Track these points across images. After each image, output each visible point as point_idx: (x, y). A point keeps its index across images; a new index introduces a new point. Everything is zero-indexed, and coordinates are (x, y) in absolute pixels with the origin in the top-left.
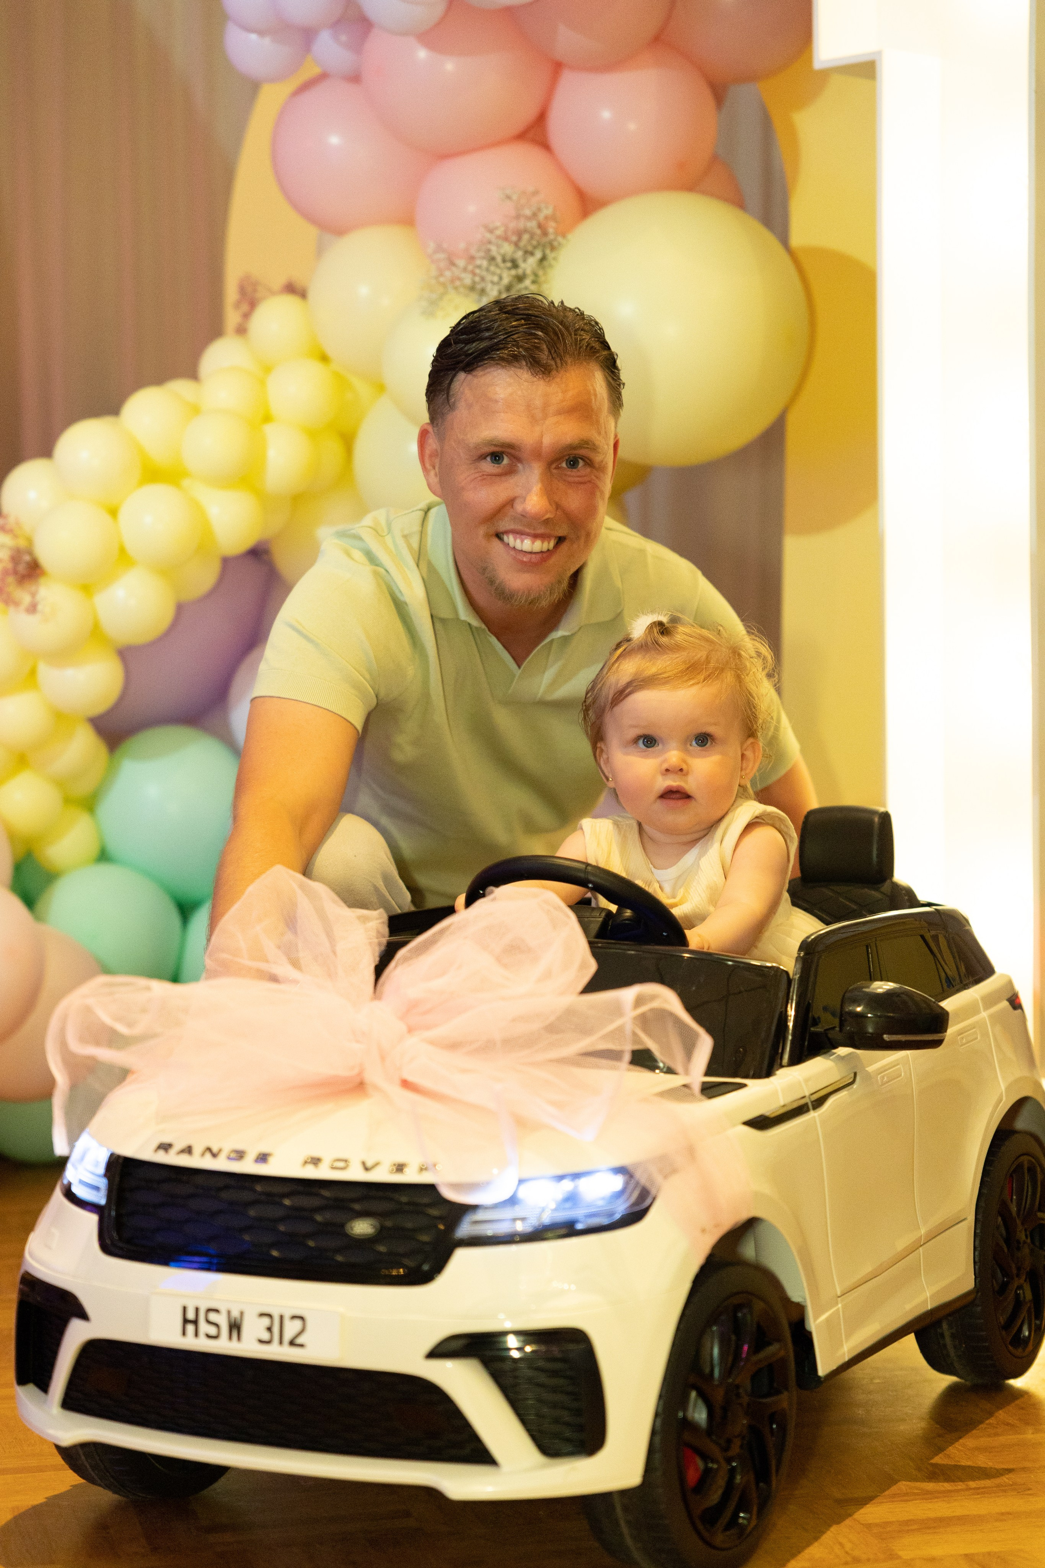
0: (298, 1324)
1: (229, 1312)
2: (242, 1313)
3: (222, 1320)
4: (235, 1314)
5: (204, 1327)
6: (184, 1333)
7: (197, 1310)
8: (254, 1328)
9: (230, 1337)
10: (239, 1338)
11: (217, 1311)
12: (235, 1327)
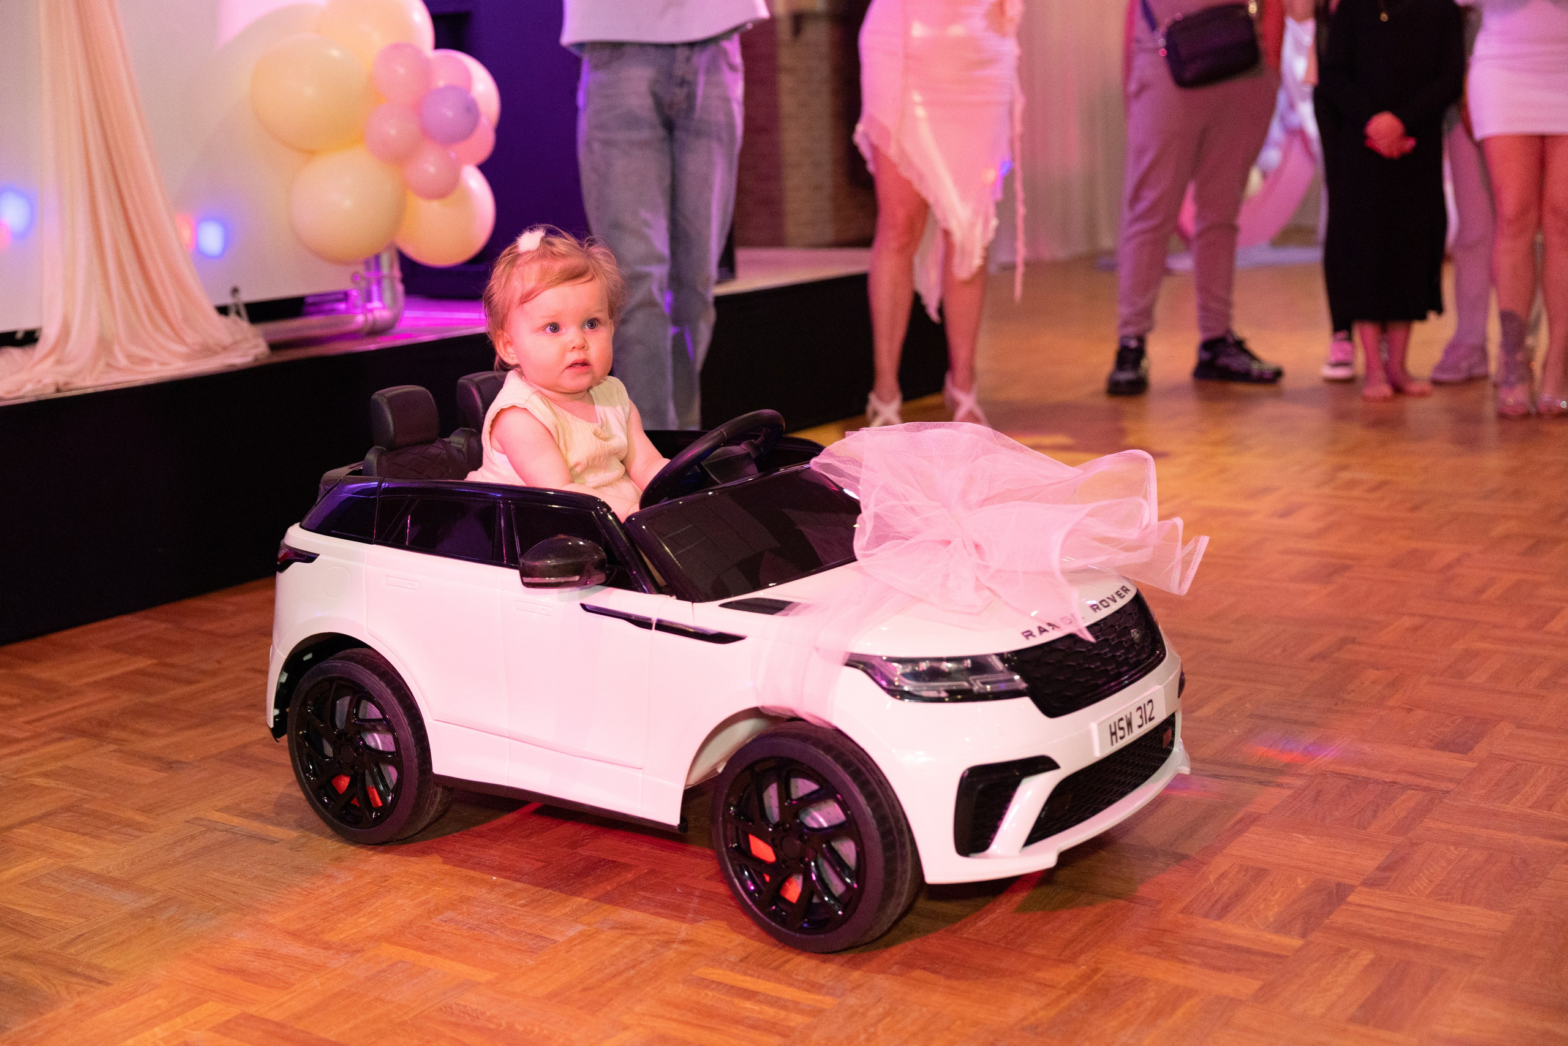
0: (1150, 704)
1: (1126, 716)
2: (1131, 714)
3: (1123, 724)
4: (1129, 716)
5: (1120, 733)
6: (1112, 744)
7: (1115, 723)
8: (1136, 721)
9: (1129, 734)
10: (1132, 732)
11: (1121, 719)
12: (1129, 724)
